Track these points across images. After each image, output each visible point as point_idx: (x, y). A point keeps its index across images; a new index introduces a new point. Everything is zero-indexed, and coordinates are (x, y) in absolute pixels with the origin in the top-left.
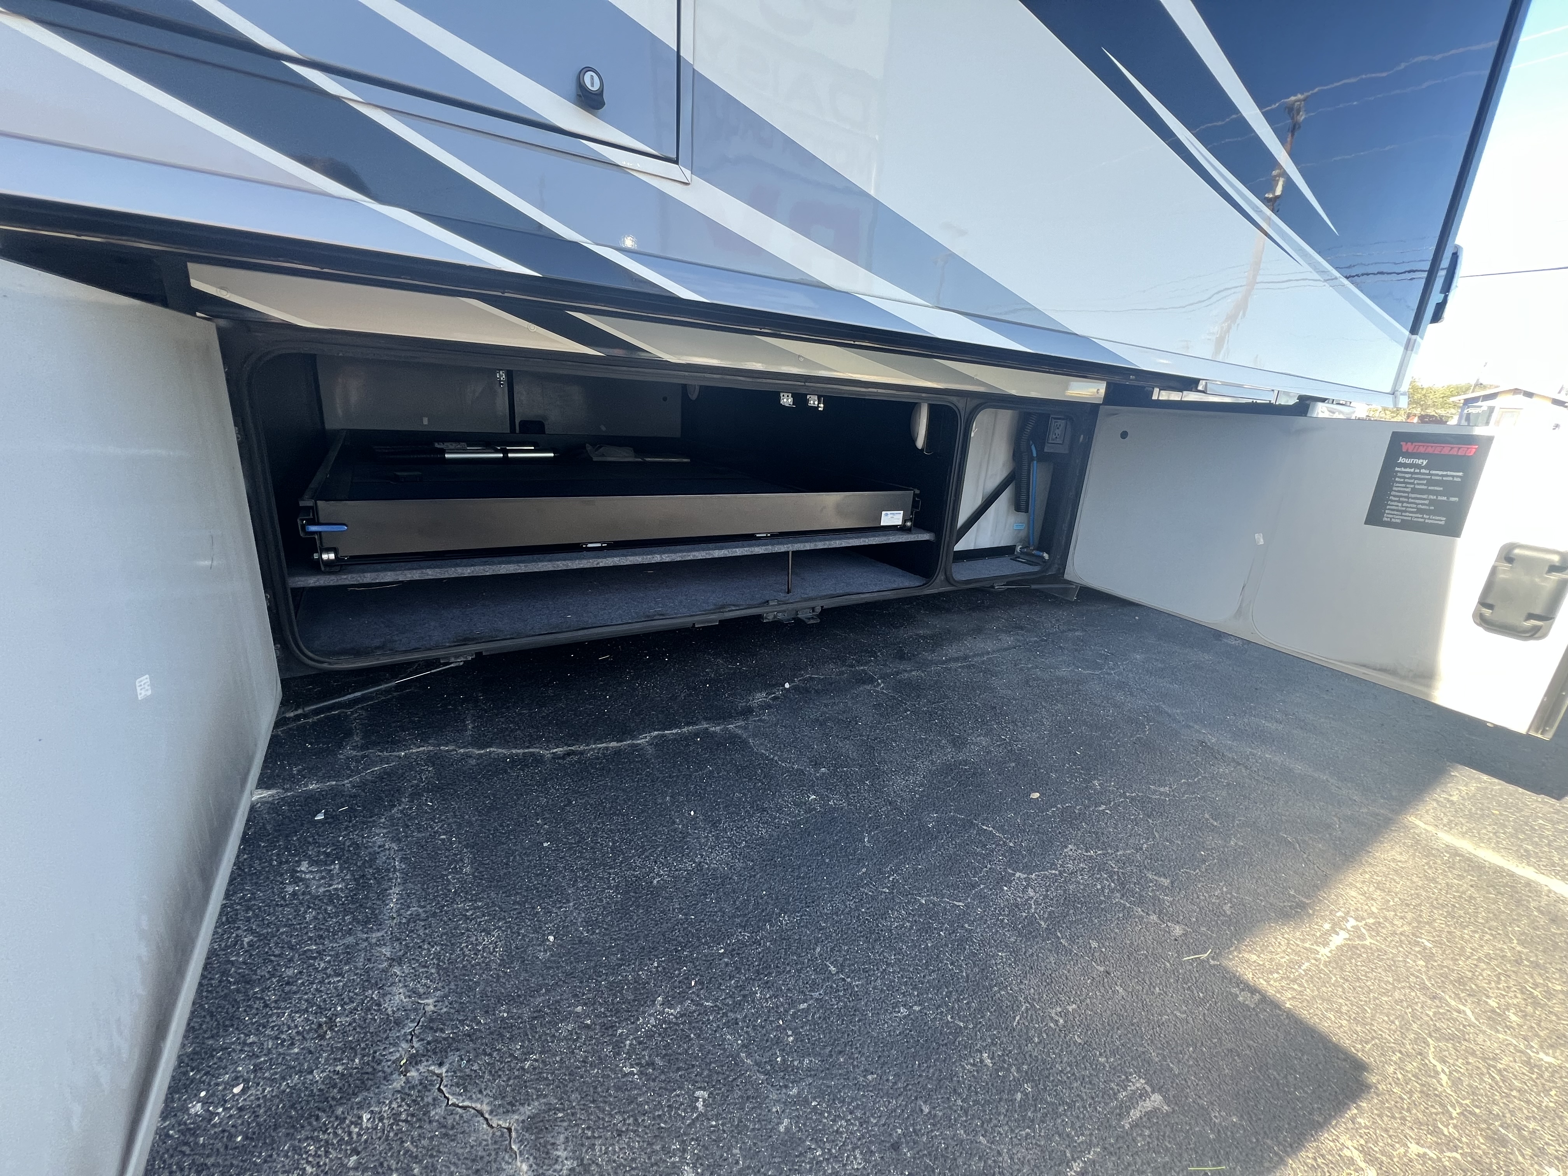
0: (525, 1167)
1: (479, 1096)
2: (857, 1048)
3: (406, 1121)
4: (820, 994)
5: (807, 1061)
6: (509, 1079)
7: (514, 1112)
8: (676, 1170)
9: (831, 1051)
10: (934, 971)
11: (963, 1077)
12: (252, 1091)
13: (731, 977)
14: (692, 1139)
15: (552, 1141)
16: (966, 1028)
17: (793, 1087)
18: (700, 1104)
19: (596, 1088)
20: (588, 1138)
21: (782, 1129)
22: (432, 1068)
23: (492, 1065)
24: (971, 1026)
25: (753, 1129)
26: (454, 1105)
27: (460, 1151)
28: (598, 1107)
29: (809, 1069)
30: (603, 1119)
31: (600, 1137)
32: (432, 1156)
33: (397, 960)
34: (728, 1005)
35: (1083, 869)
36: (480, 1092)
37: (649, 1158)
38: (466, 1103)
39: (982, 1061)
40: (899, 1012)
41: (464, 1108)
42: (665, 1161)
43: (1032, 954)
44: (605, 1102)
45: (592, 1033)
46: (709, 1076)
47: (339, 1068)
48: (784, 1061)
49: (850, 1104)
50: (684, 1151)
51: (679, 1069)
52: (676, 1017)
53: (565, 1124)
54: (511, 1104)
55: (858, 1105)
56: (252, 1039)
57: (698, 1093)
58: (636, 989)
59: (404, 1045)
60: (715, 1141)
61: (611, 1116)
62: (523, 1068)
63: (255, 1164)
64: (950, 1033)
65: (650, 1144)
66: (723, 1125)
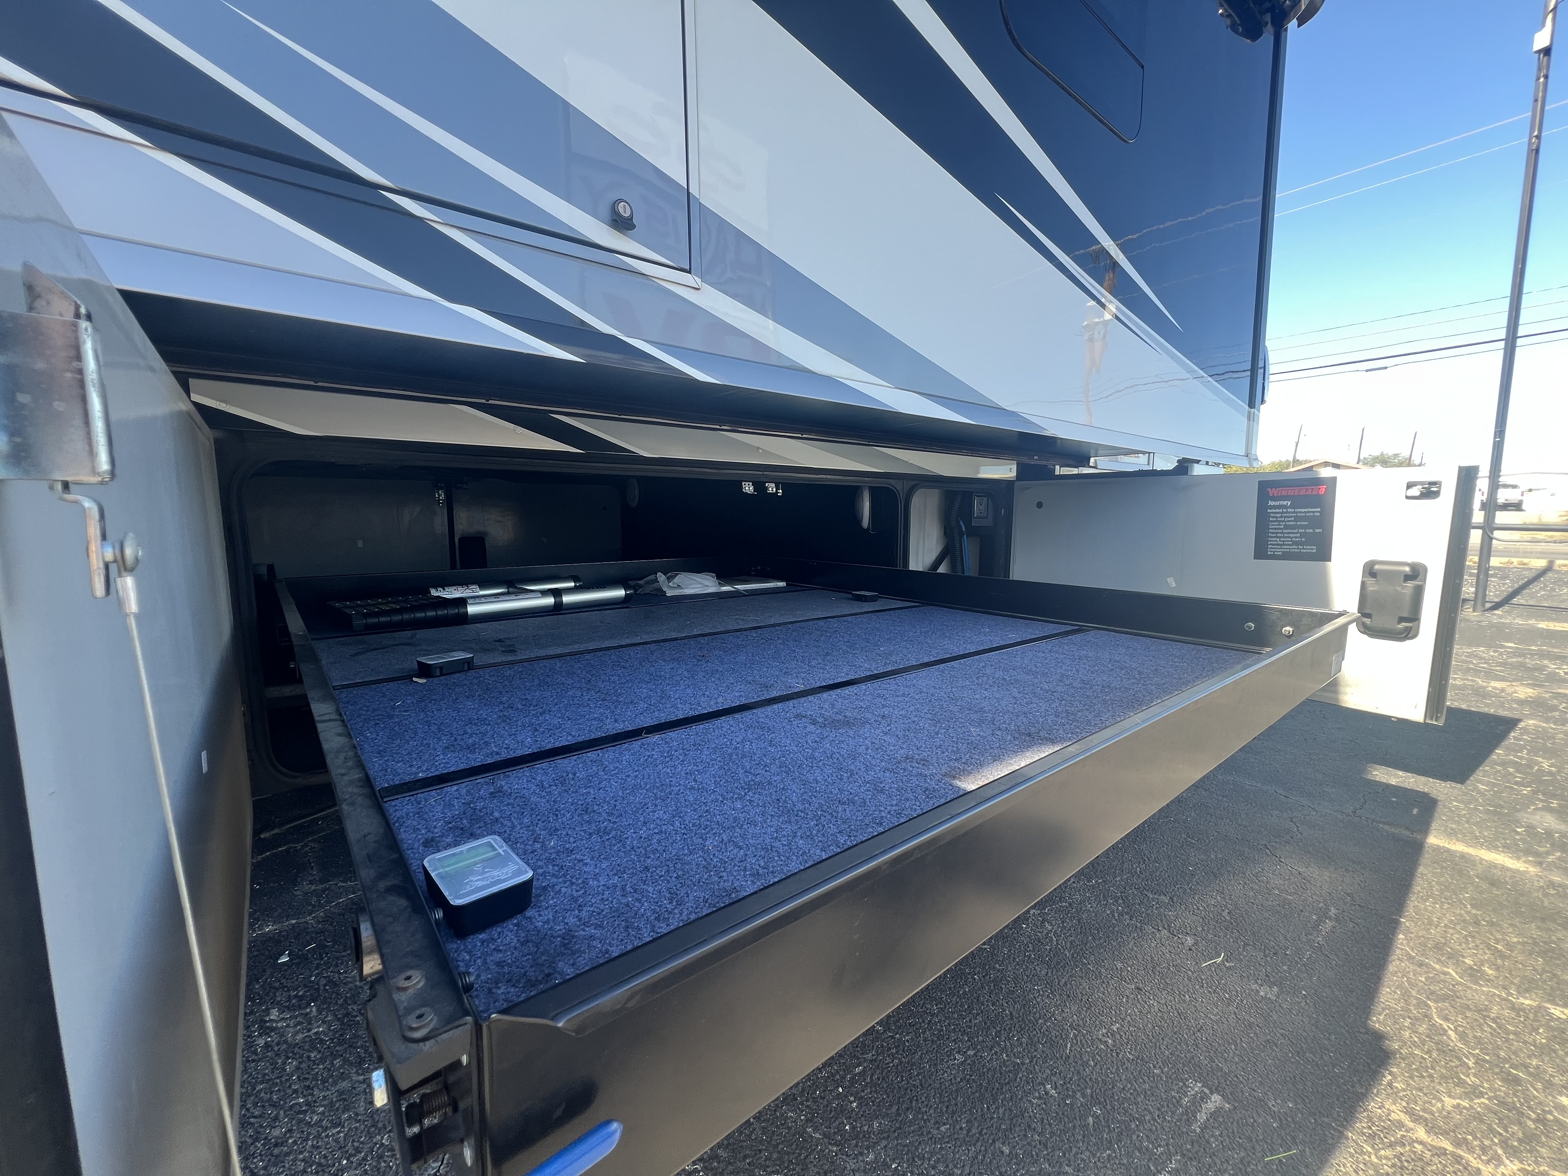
2: (923, 1102)
4: (873, 1055)
5: (876, 1125)
9: (898, 1110)
10: (978, 1014)
11: (1033, 1111)
16: (1023, 1064)
17: (869, 1153)
24: (1028, 1061)
29: (881, 1132)
39: (1047, 1093)
40: (955, 1059)
43: (1066, 984)
46: (780, 1159)
48: (853, 1128)
49: (930, 1160)
51: (745, 1157)
55: (938, 1159)
64: (1010, 1071)
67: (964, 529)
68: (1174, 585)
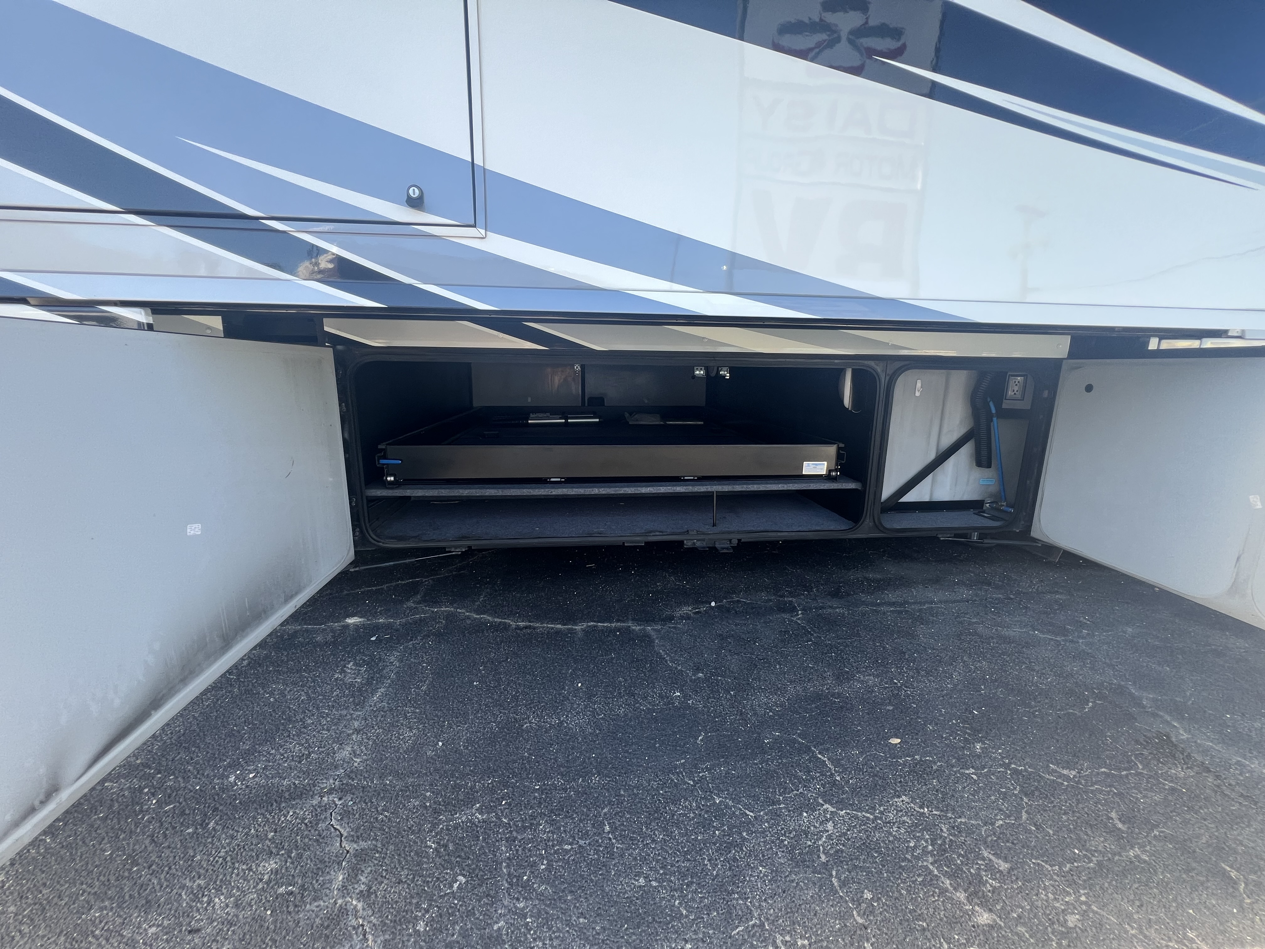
0: (341, 878)
1: (346, 825)
2: (586, 894)
3: (306, 824)
4: (585, 843)
5: (543, 887)
6: (366, 822)
7: (356, 842)
8: (415, 921)
9: (565, 888)
10: (689, 860)
12: (257, 779)
13: (532, 808)
14: (437, 906)
15: (363, 869)
16: (687, 916)
17: (522, 902)
18: (456, 885)
19: (405, 847)
20: (382, 876)
21: (495, 927)
22: (335, 799)
23: (364, 809)
24: (692, 917)
25: (478, 918)
26: (332, 825)
27: (318, 853)
28: (399, 860)
29: (541, 894)
30: (397, 869)
31: (388, 879)
32: (304, 850)
33: (357, 731)
34: (517, 826)
35: (904, 822)
36: (348, 824)
37: (405, 906)
38: (338, 827)
40: (638, 880)
41: (336, 829)
42: (413, 912)
43: (793, 881)
44: (405, 859)
45: (425, 812)
46: (474, 870)
47: (297, 782)
48: (528, 880)
49: (554, 932)
50: (427, 911)
51: (459, 856)
52: (479, 822)
53: (376, 862)
54: (358, 837)
56: (273, 752)
57: (461, 878)
58: (468, 793)
59: (331, 781)
60: (449, 914)
61: (402, 868)
62: (377, 818)
63: (235, 818)
64: (669, 915)
65: (412, 897)
66: (461, 906)
67: (994, 411)
68: (1259, 506)
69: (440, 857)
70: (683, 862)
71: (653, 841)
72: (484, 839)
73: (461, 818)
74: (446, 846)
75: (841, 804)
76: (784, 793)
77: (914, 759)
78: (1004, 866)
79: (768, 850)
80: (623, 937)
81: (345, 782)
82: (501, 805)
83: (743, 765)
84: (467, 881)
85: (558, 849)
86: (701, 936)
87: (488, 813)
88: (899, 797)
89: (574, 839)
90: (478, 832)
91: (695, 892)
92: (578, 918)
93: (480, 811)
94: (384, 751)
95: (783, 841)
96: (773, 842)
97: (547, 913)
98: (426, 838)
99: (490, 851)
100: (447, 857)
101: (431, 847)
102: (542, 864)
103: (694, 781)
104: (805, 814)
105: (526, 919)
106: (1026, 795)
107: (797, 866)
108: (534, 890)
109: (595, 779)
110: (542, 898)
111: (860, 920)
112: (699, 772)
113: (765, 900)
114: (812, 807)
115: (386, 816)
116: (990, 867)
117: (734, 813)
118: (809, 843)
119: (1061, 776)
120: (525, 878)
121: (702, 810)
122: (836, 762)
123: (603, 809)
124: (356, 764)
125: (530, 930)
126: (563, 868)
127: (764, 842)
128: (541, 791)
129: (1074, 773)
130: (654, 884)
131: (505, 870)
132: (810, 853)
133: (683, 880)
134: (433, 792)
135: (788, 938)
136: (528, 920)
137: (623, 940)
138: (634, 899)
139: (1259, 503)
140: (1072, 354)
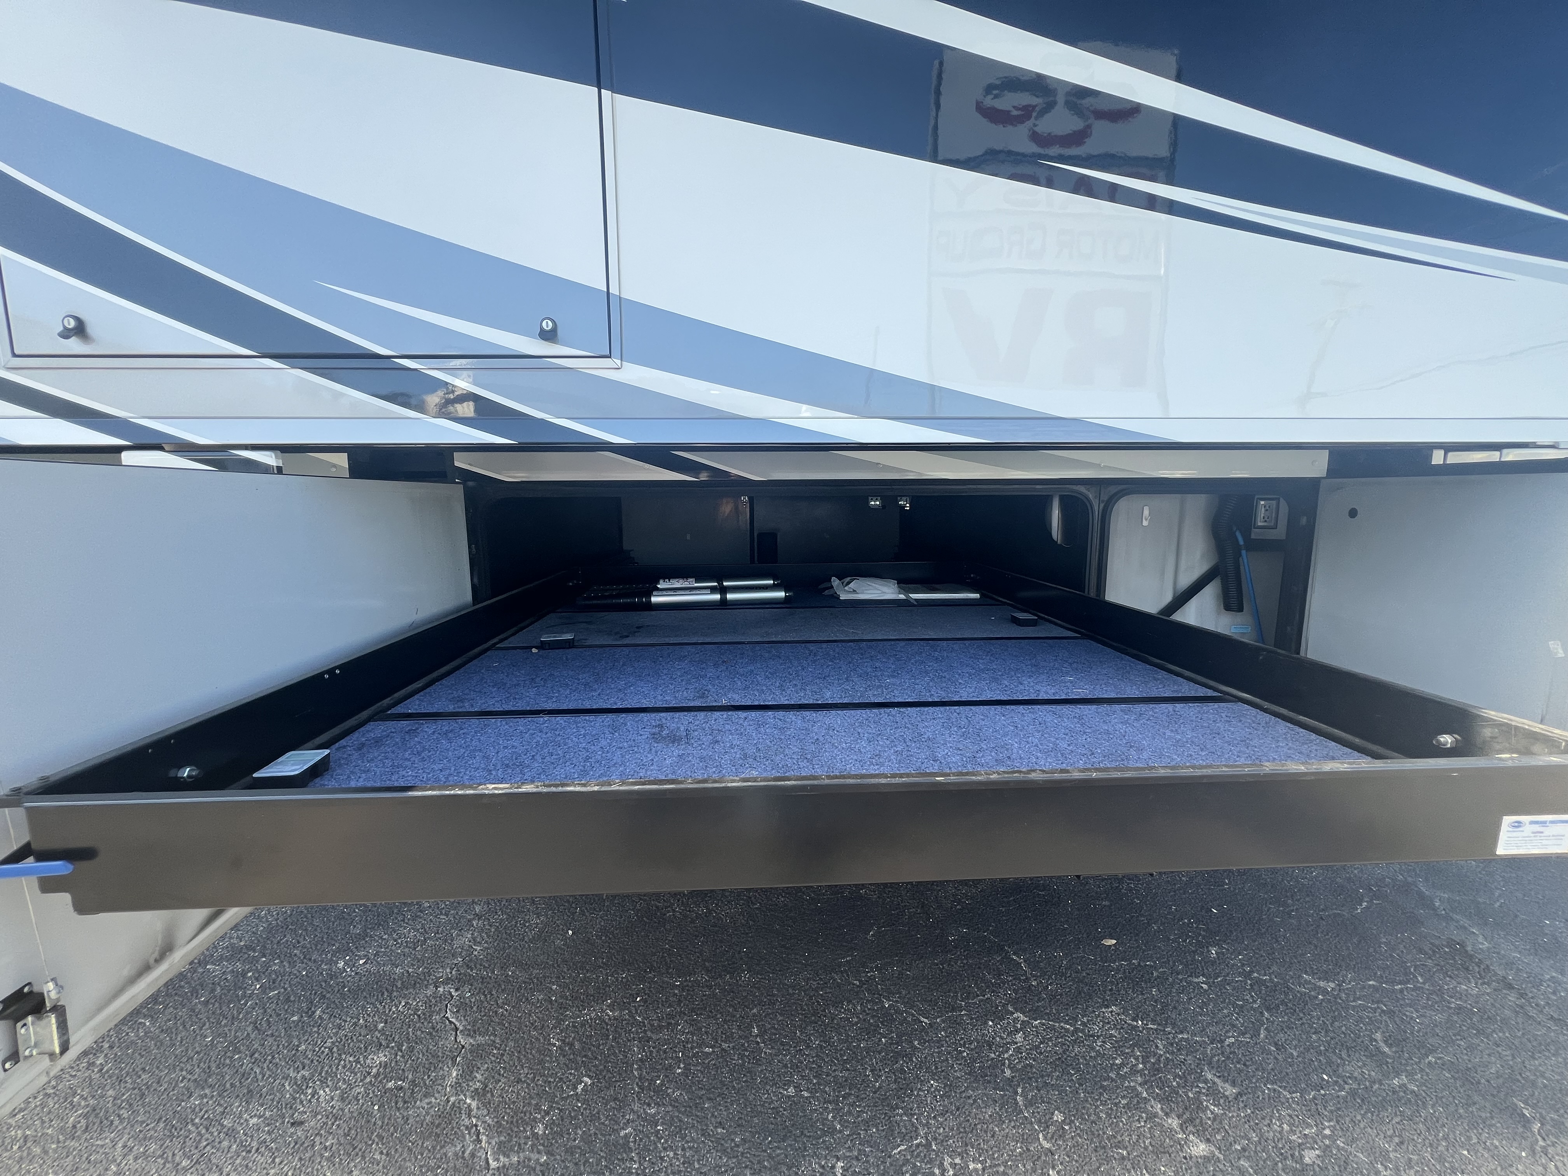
0: (454, 1074)
1: (462, 1018)
2: (726, 1102)
3: (419, 1016)
4: (729, 1047)
5: (678, 1093)
6: (484, 1016)
7: (472, 1037)
8: (533, 1123)
9: (703, 1095)
10: (848, 1070)
11: (803, 1171)
12: (367, 966)
13: (670, 1006)
14: (558, 1109)
15: (479, 1065)
16: (840, 1132)
18: (580, 1087)
19: (526, 1044)
20: (499, 1074)
21: (622, 1133)
22: (452, 990)
23: (482, 1002)
24: (847, 1133)
25: (603, 1123)
26: (447, 1018)
27: (431, 1047)
28: (519, 1058)
29: (676, 1100)
30: (516, 1067)
31: (506, 1077)
32: (416, 1043)
33: (479, 917)
34: (652, 1025)
35: (1112, 1036)
36: (464, 1017)
37: (524, 1107)
38: (453, 1020)
39: (833, 1167)
40: (786, 1090)
41: (451, 1022)
42: (531, 1114)
44: (525, 1056)
45: (550, 1006)
46: (601, 1071)
47: (410, 970)
48: (662, 1084)
50: (547, 1113)
52: (610, 1019)
53: (493, 1059)
54: (475, 1032)
56: (386, 937)
57: (586, 1079)
58: (599, 988)
59: (448, 970)
60: (571, 1116)
61: (522, 1066)
62: (496, 1012)
63: (343, 1006)
65: (531, 1098)
66: (585, 1109)
67: (1241, 542)
68: (1561, 654)
69: (564, 1056)
70: (841, 1072)
71: (808, 1047)
72: (614, 1039)
73: (589, 1014)
74: (571, 1045)
75: (1035, 1013)
76: (968, 998)
77: (1130, 964)
78: (1230, 1091)
79: (943, 1061)
80: (765, 1151)
81: (462, 972)
82: (635, 1001)
83: (921, 965)
84: (593, 1083)
85: (698, 1052)
86: (856, 1153)
87: (621, 1010)
88: (1107, 1007)
89: (717, 1042)
90: (607, 1030)
91: (853, 1105)
92: (716, 1127)
93: (611, 1007)
94: (507, 939)
95: (961, 1052)
96: (949, 1053)
97: (680, 1121)
98: (549, 1035)
99: (620, 1051)
100: (572, 1056)
101: (554, 1045)
102: (679, 1068)
103: (860, 981)
104: (991, 1023)
105: (656, 1126)
106: (1268, 1009)
107: (976, 1080)
108: (668, 1095)
109: (745, 976)
110: (677, 1104)
111: (1046, 1145)
112: (868, 972)
113: (935, 1117)
114: (998, 1017)
115: (506, 1010)
116: (1214, 1093)
117: (905, 1018)
118: (993, 1055)
119: (1316, 988)
120: (658, 1082)
121: (868, 1014)
122: (1034, 965)
123: (751, 1009)
124: (475, 953)
125: (660, 1139)
126: (702, 1072)
127: (938, 1053)
128: (682, 988)
129: (1332, 985)
130: (806, 1094)
131: (636, 1073)
132: (994, 1066)
133: (839, 1092)
134: (560, 986)
135: (958, 1161)
136: (659, 1128)
137: (765, 1154)
138: (781, 1109)
139: (1561, 651)
140: (1332, 472)
